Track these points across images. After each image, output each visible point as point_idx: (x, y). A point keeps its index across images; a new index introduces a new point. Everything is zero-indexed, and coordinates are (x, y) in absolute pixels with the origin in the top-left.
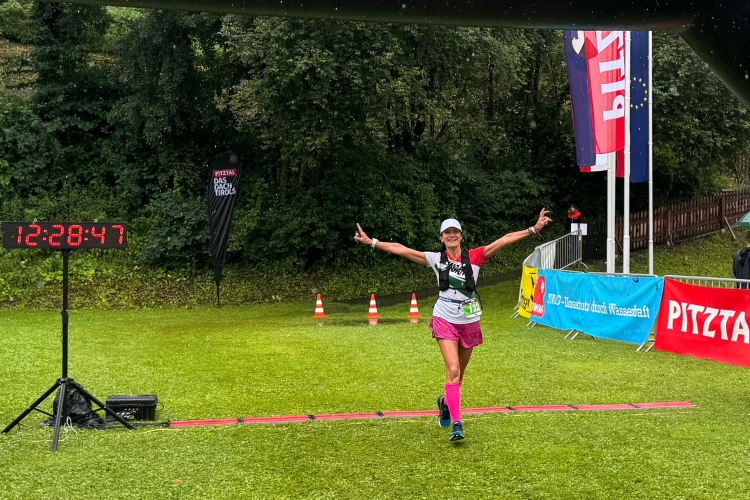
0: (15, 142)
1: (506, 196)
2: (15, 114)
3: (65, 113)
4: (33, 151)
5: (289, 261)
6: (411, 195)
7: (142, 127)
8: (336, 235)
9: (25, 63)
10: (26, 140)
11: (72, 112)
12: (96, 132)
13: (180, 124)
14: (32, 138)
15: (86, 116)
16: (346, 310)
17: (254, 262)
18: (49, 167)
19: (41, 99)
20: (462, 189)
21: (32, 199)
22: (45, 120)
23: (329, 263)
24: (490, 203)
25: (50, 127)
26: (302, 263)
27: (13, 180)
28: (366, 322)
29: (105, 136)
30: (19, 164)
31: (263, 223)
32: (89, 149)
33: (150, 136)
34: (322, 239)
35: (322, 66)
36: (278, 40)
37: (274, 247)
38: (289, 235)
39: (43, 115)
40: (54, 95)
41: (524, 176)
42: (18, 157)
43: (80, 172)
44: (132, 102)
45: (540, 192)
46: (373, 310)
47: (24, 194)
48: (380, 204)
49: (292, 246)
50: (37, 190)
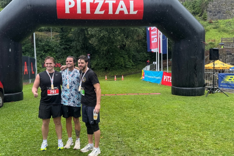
0: (56, 50)
1: (141, 57)
2: (56, 45)
3: (65, 44)
4: (59, 51)
5: (102, 69)
6: (123, 57)
7: (77, 47)
8: (110, 65)
9: (58, 36)
10: (58, 49)
11: (66, 44)
12: (70, 48)
13: (83, 46)
14: (59, 49)
15: (68, 45)
16: (111, 78)
17: (96, 70)
18: (62, 54)
19: (61, 42)
20: (133, 56)
21: (59, 59)
22: (61, 46)
23: (109, 70)
24: (138, 58)
25: (62, 47)
26: (104, 70)
27: (56, 56)
28: (114, 80)
29: (71, 48)
30: (57, 54)
31: (98, 63)
32: (69, 51)
33: (78, 48)
34: (108, 66)
35: (106, 35)
36: (98, 30)
37: (99, 67)
38: (102, 65)
39: (61, 45)
40: (63, 41)
41: (145, 53)
42: (57, 52)
43: (67, 55)
44: (75, 42)
45: (148, 56)
46: (115, 78)
47: (58, 59)
48: (118, 59)
49: (102, 67)
50: (60, 58)
